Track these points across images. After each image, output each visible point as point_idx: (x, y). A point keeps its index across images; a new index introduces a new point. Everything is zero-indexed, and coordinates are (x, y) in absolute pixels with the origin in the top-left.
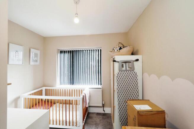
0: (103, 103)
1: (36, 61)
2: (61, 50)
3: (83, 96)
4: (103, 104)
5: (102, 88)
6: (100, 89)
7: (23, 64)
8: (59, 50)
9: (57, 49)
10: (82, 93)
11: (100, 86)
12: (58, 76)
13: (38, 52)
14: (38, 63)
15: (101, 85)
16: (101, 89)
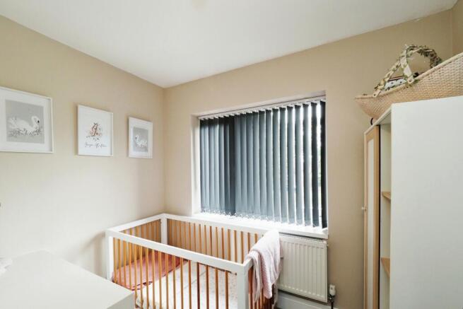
0: (332, 292)
1: (146, 149)
2: (202, 118)
3: (252, 261)
4: (329, 295)
5: (326, 237)
6: (322, 239)
7: (111, 154)
8: (197, 117)
9: (193, 116)
10: (251, 249)
11: (319, 231)
12: (196, 187)
13: (149, 126)
14: (149, 154)
15: (324, 225)
16: (325, 242)
